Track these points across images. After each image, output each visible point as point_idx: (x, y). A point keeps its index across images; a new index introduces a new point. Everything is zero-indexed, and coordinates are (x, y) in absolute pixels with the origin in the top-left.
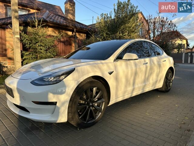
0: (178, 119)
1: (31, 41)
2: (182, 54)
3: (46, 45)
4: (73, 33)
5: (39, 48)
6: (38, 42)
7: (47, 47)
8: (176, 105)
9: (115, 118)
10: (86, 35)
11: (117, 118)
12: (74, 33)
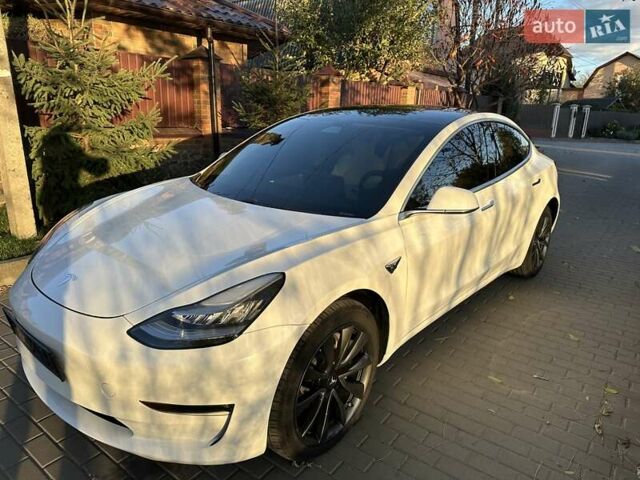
0: (587, 398)
1: (56, 86)
2: (551, 106)
3: (111, 101)
4: (199, 43)
5: (89, 112)
6: (82, 93)
7: (115, 109)
8: (572, 337)
9: (400, 403)
10: (245, 46)
11: (405, 403)
12: (205, 44)
